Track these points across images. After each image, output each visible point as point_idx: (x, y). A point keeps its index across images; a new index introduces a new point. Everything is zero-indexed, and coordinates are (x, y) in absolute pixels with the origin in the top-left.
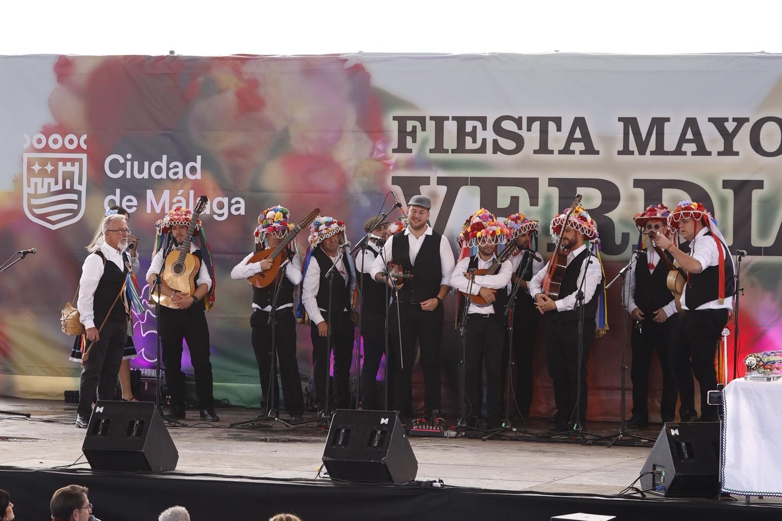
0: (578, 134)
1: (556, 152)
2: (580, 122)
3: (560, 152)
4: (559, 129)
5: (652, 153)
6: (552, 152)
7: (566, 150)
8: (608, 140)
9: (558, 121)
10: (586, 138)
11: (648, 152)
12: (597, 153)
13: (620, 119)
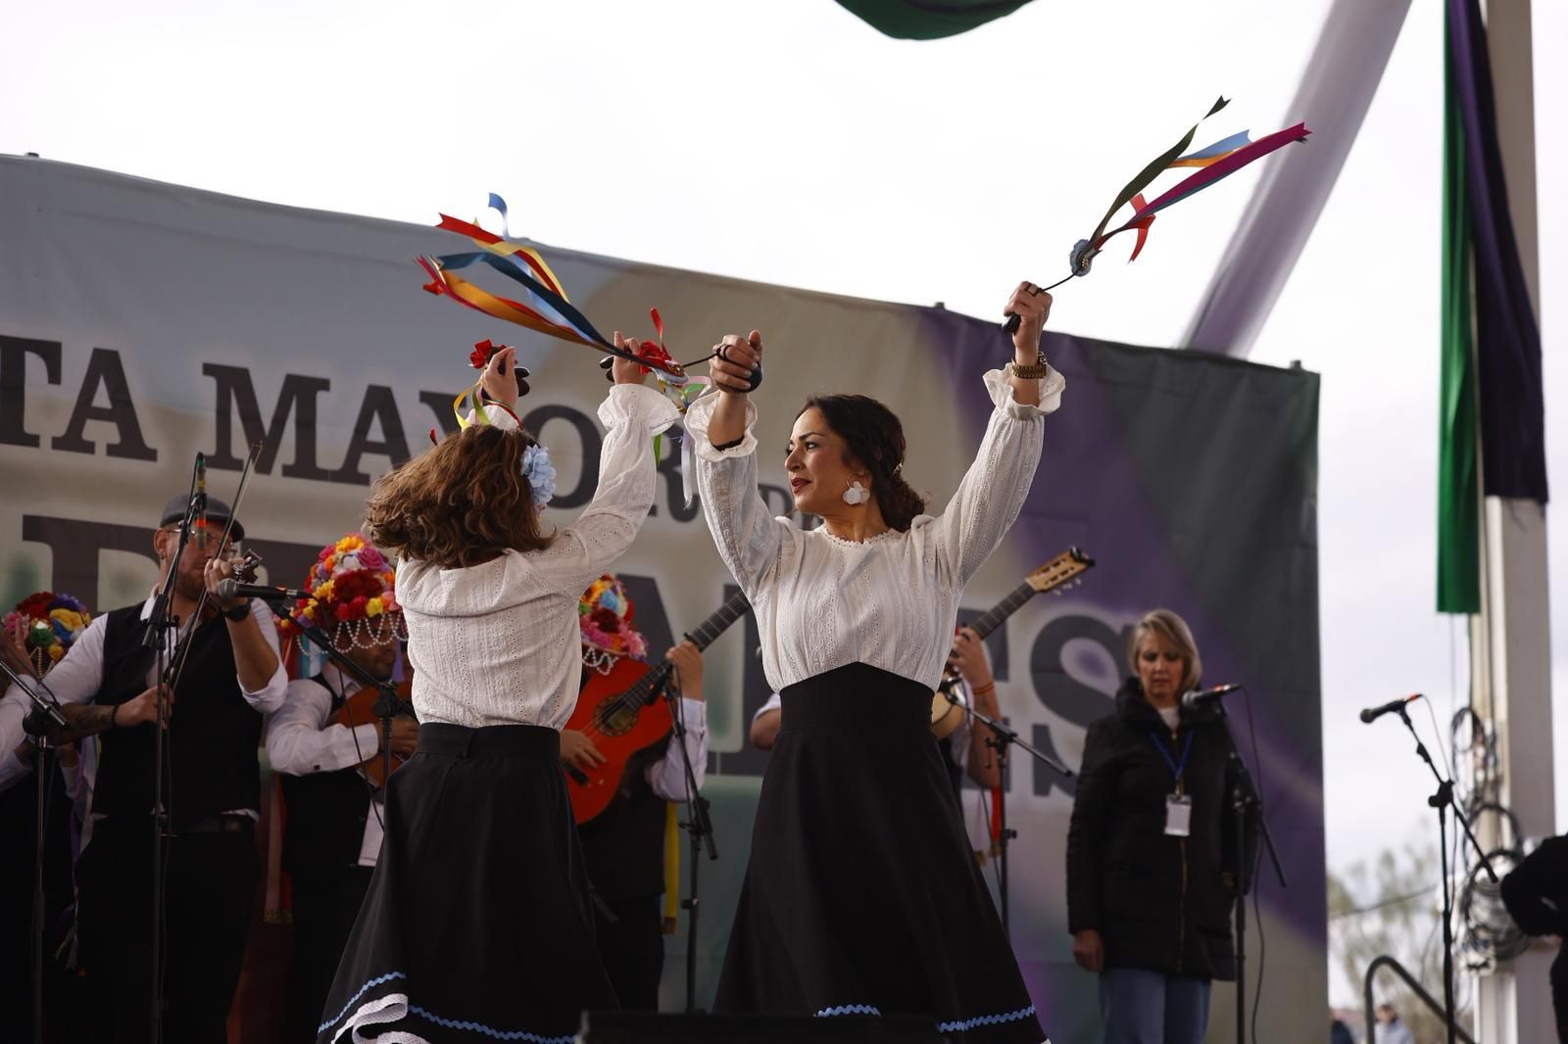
0: (102, 399)
1: (46, 442)
2: (106, 365)
3: (58, 444)
4: (55, 377)
5: (288, 471)
6: (33, 441)
7: (72, 441)
8: (178, 423)
9: (51, 353)
10: (122, 411)
11: (277, 468)
12: (151, 455)
13: (209, 370)
